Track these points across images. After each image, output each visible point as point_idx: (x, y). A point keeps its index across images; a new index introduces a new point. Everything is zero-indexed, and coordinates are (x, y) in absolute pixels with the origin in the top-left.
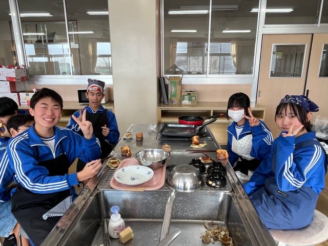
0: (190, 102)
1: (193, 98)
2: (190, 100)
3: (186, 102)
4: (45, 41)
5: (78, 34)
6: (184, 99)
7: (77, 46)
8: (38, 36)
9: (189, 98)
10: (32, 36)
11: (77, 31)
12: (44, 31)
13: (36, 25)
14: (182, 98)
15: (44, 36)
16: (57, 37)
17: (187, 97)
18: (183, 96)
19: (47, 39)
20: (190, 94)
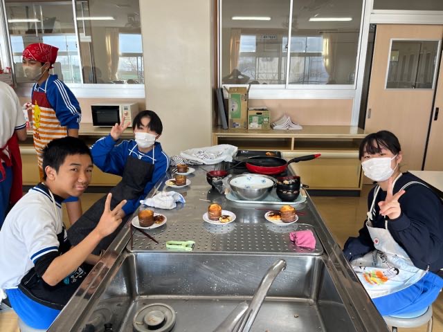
1: (266, 120)
2: (260, 122)
3: (254, 125)
4: (40, 31)
5: (90, 21)
6: (251, 121)
7: (88, 39)
8: (29, 23)
9: (259, 120)
10: (20, 24)
11: (89, 16)
13: (27, 7)
15: (39, 24)
16: (57, 26)
17: (256, 119)
18: (251, 116)
19: (42, 27)
20: (261, 114)
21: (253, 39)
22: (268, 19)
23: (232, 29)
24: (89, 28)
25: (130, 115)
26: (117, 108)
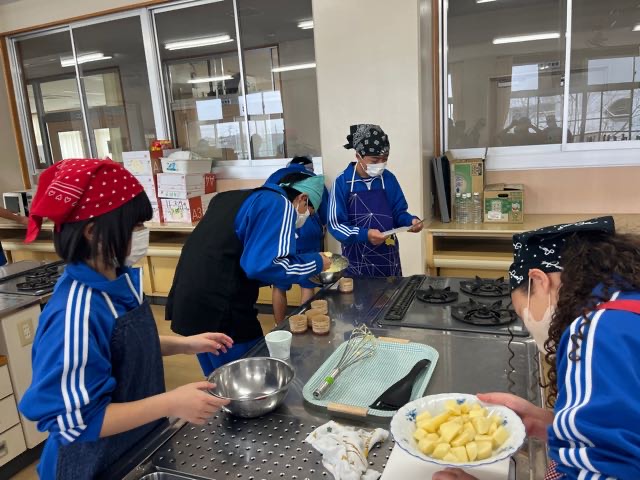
0: (506, 215)
1: (515, 206)
2: (506, 209)
3: (495, 215)
6: (489, 208)
9: (503, 205)
14: (486, 206)
17: (497, 204)
18: (488, 201)
20: (507, 196)
23: (499, 57)
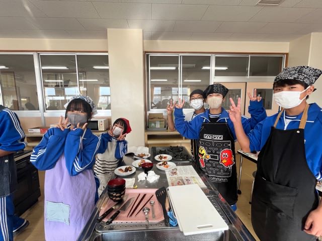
4: (62, 86)
5: (86, 82)
7: (85, 89)
8: (56, 82)
10: (52, 82)
11: (86, 79)
12: (61, 79)
13: (56, 75)
15: (61, 83)
16: (71, 83)
19: (63, 84)
21: (160, 89)
22: (166, 80)
24: (86, 85)
25: (103, 125)
26: (97, 122)
